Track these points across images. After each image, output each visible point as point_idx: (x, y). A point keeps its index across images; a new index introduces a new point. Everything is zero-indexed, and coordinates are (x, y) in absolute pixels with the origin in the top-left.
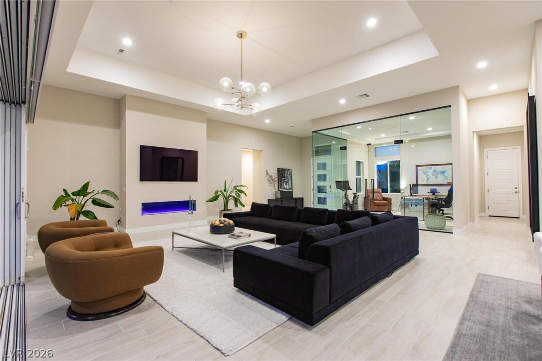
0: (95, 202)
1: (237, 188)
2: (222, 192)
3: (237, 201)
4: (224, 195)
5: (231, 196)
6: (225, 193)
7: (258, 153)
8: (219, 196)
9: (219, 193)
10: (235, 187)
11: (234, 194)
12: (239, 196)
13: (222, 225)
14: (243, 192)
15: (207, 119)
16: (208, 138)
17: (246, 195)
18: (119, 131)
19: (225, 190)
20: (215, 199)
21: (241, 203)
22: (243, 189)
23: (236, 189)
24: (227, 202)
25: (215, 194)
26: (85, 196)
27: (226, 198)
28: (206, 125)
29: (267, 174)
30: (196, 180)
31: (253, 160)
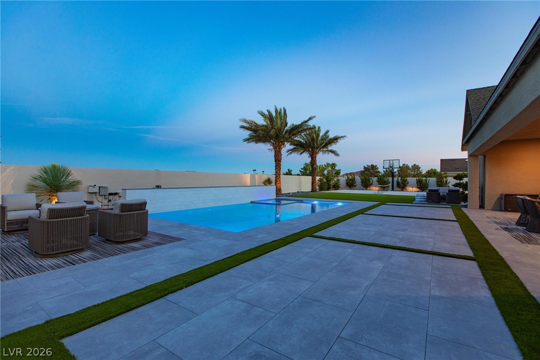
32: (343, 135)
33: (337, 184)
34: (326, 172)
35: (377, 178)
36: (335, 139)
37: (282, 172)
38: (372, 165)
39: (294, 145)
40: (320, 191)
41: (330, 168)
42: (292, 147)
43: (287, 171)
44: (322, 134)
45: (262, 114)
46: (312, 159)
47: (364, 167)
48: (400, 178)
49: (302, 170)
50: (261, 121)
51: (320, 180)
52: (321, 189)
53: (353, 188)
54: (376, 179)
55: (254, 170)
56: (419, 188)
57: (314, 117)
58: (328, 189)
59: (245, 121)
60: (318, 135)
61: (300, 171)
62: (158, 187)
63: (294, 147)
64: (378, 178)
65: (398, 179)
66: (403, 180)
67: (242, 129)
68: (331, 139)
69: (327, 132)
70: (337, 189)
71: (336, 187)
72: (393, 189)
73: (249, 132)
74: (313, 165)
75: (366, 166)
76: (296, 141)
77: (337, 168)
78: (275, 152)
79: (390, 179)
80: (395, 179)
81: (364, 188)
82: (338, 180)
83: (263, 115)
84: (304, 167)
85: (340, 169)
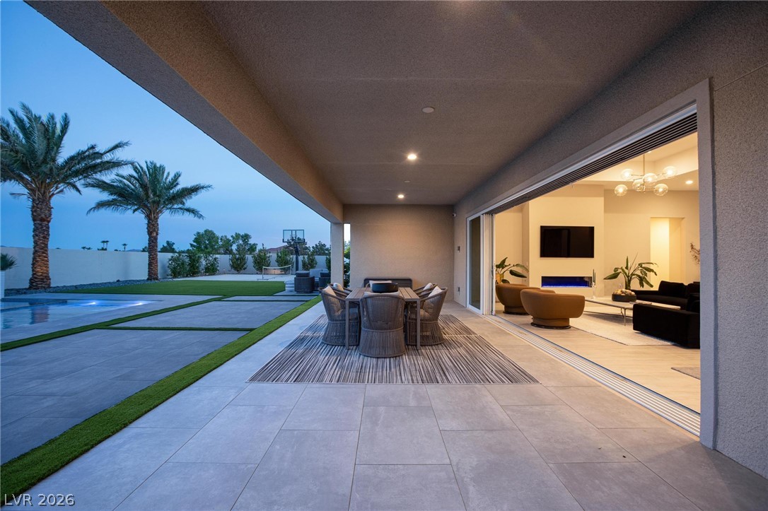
0: (512, 273)
1: (643, 265)
2: (623, 270)
3: (642, 280)
4: (626, 273)
5: (634, 275)
6: (626, 271)
7: (676, 222)
8: (619, 274)
9: (620, 271)
10: (640, 265)
11: (638, 272)
12: (646, 274)
13: (623, 294)
14: (652, 270)
15: (605, 190)
16: (606, 211)
17: (656, 274)
18: (520, 215)
19: (627, 268)
20: (615, 276)
21: (648, 283)
22: (651, 267)
23: (641, 267)
24: (629, 281)
25: (615, 271)
26: (503, 268)
27: (628, 277)
28: (602, 199)
29: (692, 248)
30: (592, 256)
31: (670, 231)
32: (207, 184)
33: (212, 265)
34: (234, 247)
36: (194, 190)
37: (160, 247)
41: (241, 242)
43: (165, 245)
53: (241, 272)
55: (104, 242)
57: (126, 144)
61: (192, 245)
65: (304, 258)
69: (177, 176)
71: (210, 270)
77: (251, 241)
78: (33, 201)
81: (259, 272)
82: (215, 259)
84: (196, 239)
85: (256, 243)
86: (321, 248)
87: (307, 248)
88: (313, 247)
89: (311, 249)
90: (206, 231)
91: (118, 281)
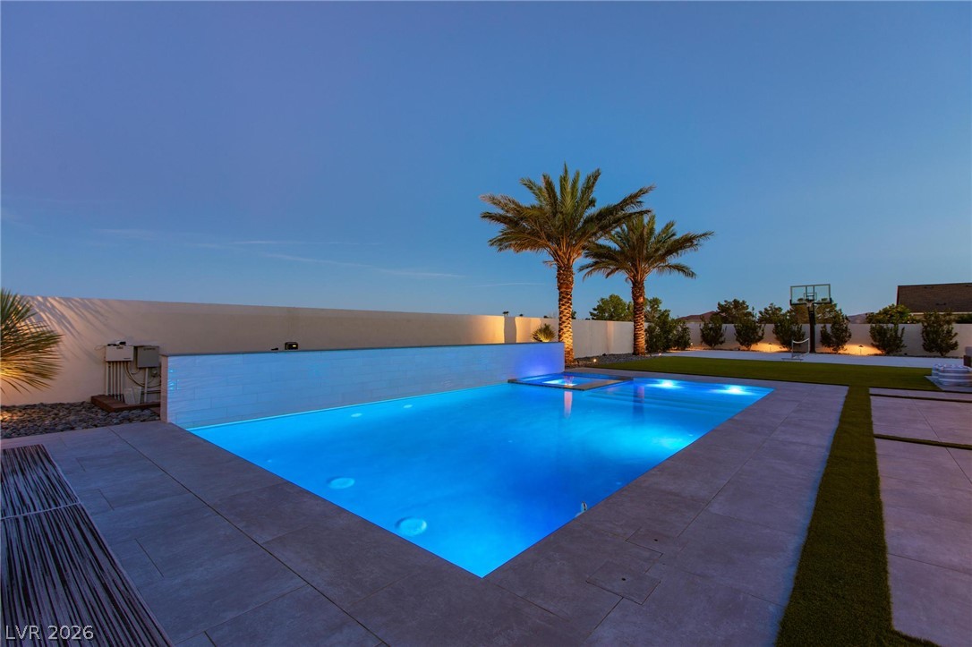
32: (706, 231)
33: (682, 337)
35: (773, 326)
36: (688, 242)
38: (735, 301)
39: (595, 255)
40: (650, 352)
42: (590, 260)
44: (658, 228)
45: (530, 186)
46: (634, 284)
47: (719, 304)
48: (829, 326)
49: (595, 312)
50: (528, 200)
51: (649, 331)
52: (652, 347)
53: (717, 346)
54: (771, 326)
55: (506, 313)
56: (878, 347)
57: (651, 189)
58: (666, 348)
59: (494, 201)
60: (651, 231)
61: (592, 314)
62: (290, 347)
63: (594, 260)
64: (777, 327)
65: (824, 327)
66: (838, 330)
67: (487, 221)
68: (677, 241)
69: (671, 225)
70: (683, 349)
71: (683, 343)
72: (813, 351)
73: (502, 226)
74: (637, 299)
75: (723, 303)
76: (601, 246)
77: (662, 307)
78: (560, 268)
79: (806, 328)
80: (818, 327)
81: (742, 347)
83: (531, 188)
84: (599, 306)
85: (668, 309)
86: (773, 313)
87: (750, 314)
88: (761, 313)
89: (759, 315)
90: (611, 297)
91: (604, 355)
